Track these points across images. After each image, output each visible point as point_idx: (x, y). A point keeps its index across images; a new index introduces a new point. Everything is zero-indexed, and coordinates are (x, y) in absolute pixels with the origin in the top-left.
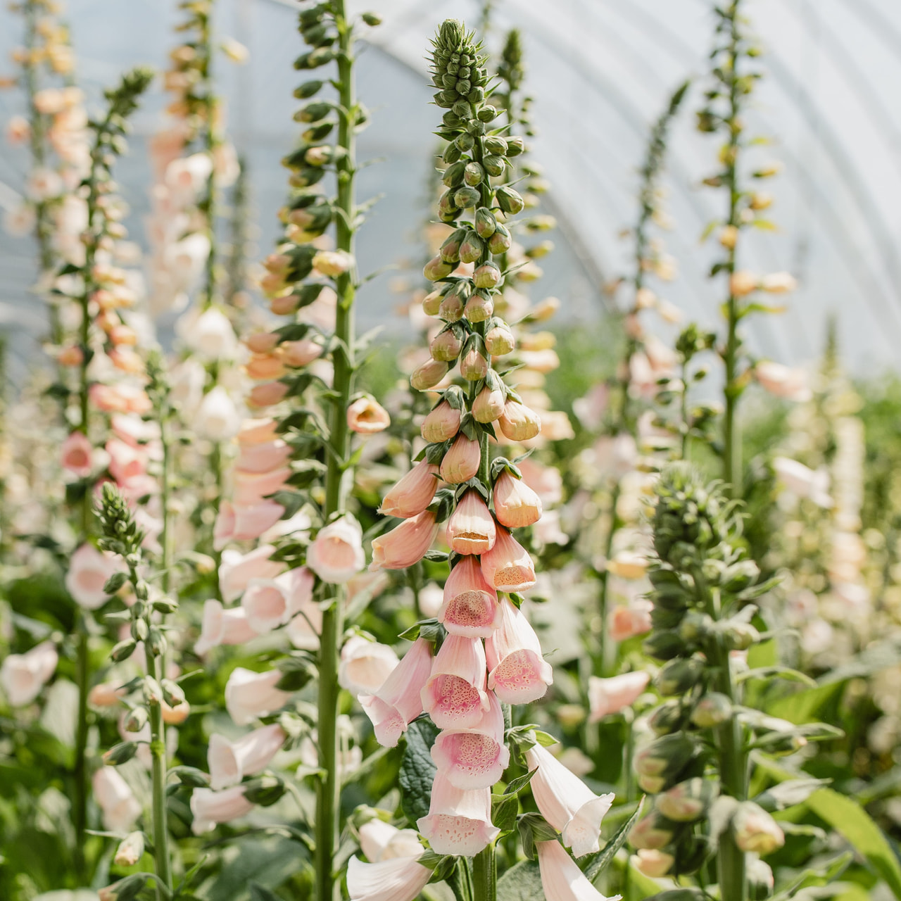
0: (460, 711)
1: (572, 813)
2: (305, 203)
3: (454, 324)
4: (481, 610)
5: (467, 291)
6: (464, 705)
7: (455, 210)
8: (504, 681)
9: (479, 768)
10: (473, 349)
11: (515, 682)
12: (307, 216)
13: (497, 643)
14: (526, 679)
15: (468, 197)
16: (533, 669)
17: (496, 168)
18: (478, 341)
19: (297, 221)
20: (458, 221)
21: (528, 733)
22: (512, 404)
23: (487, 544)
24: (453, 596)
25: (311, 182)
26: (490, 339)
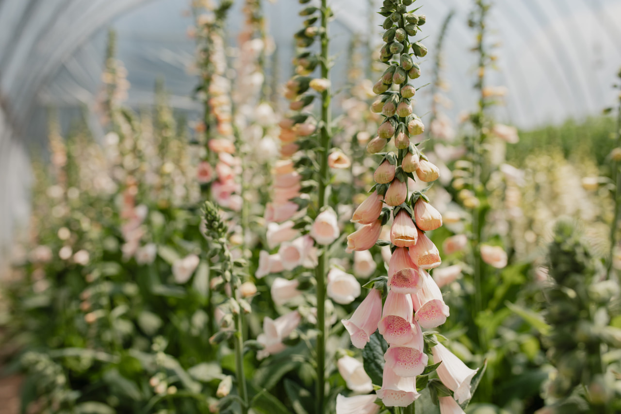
0: (399, 333)
1: (459, 383)
2: (305, 56)
3: (391, 118)
4: (409, 275)
5: (397, 100)
6: (401, 329)
7: (390, 55)
8: (423, 314)
9: (411, 364)
10: (402, 132)
11: (428, 315)
12: (306, 62)
13: (419, 294)
14: (434, 313)
15: (397, 47)
16: (437, 307)
17: (413, 31)
18: (404, 127)
19: (302, 64)
20: (390, 61)
21: (433, 337)
22: (423, 161)
23: (414, 242)
24: (395, 272)
25: (308, 45)
26: (411, 126)
